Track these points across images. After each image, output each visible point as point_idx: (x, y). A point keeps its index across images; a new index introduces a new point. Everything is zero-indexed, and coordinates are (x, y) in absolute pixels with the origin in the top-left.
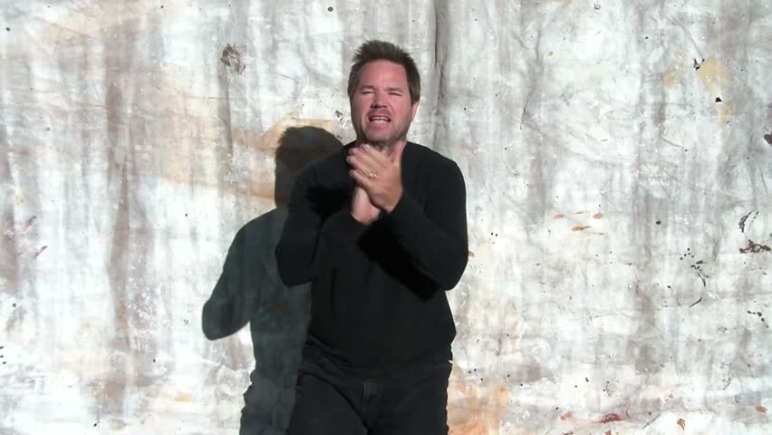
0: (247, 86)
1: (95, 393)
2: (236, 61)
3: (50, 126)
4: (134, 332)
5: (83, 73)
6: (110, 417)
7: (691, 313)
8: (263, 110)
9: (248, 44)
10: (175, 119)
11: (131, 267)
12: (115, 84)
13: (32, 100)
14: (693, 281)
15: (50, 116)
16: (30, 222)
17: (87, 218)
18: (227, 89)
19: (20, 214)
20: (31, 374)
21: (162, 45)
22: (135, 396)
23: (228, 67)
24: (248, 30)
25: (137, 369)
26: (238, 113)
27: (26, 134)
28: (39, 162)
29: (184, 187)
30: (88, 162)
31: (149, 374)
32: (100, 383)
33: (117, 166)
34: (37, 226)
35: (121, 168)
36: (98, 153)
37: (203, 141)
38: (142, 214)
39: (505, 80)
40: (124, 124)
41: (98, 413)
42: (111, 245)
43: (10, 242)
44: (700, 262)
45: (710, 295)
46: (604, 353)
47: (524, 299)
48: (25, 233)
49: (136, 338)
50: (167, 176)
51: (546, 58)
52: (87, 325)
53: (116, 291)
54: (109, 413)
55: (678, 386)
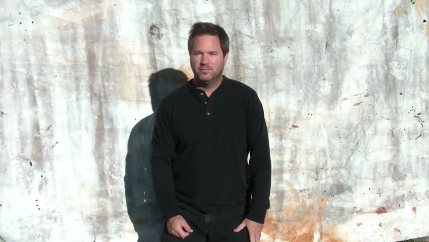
0: (165, 45)
1: (91, 223)
2: (158, 32)
3: (57, 74)
4: (110, 187)
5: (74, 44)
6: (101, 235)
7: (416, 143)
8: (174, 58)
9: (163, 23)
10: (126, 67)
11: (106, 151)
12: (92, 50)
13: (46, 61)
14: (416, 125)
15: (57, 69)
16: (48, 128)
17: (80, 124)
18: (153, 47)
19: (43, 124)
20: (55, 214)
21: (116, 26)
22: (114, 223)
23: (153, 36)
24: (163, 15)
25: (114, 208)
26: (160, 61)
27: (44, 80)
28: (52, 94)
29: (134, 104)
30: (80, 94)
31: (121, 210)
32: (93, 217)
33: (96, 95)
34: (53, 130)
35: (98, 95)
36: (84, 88)
37: (142, 78)
38: (111, 120)
39: (313, 28)
40: (97, 71)
41: (95, 233)
42: (95, 139)
43: (38, 140)
44: (420, 114)
45: (426, 132)
46: (378, 173)
47: (330, 148)
48: (46, 135)
49: (111, 191)
50: (124, 99)
51: (336, 13)
52: (83, 185)
53: (99, 164)
54: (100, 233)
55: (414, 186)
